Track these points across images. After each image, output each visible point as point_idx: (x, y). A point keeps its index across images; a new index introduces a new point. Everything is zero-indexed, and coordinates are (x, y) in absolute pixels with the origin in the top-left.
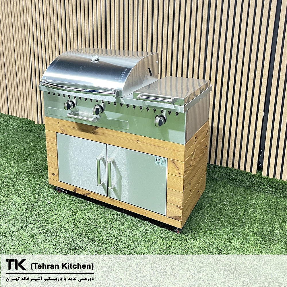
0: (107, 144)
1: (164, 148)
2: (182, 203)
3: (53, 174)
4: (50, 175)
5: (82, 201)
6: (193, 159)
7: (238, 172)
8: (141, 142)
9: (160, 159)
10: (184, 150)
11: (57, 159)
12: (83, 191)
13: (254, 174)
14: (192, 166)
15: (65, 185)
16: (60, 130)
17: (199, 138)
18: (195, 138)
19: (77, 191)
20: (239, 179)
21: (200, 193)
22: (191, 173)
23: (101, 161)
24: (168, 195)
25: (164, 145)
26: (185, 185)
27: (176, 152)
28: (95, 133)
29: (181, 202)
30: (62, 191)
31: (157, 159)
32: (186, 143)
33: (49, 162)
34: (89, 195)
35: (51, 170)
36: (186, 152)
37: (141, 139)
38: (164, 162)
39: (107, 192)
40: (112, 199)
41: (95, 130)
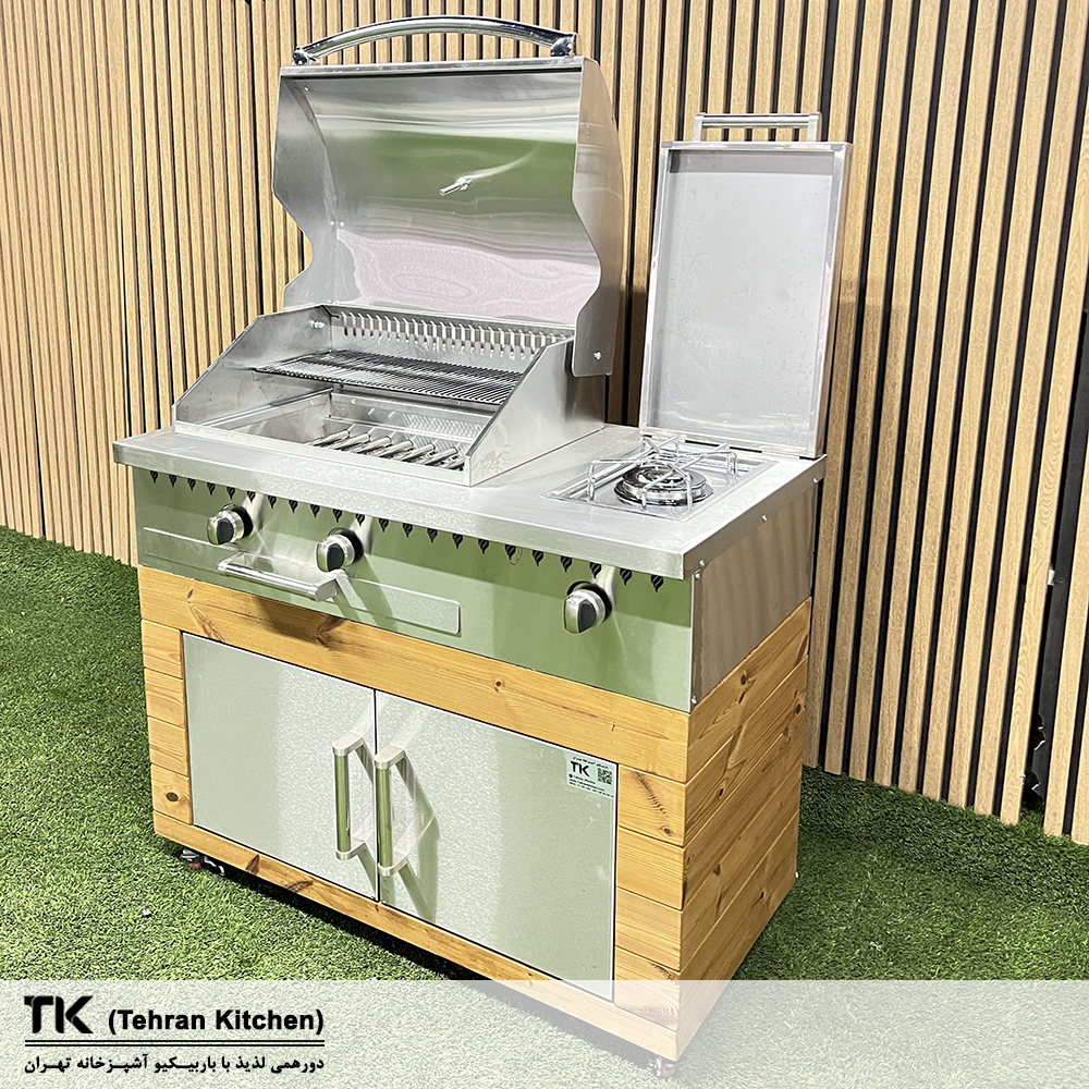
0: (375, 690)
1: (605, 720)
2: (679, 955)
3: (172, 797)
4: (158, 800)
5: (278, 914)
6: (729, 766)
7: (941, 811)
8: (512, 690)
9: (586, 764)
10: (687, 735)
11: (184, 735)
12: (284, 870)
13: (1007, 822)
14: (728, 798)
15: (215, 841)
16: (196, 622)
17: (761, 678)
18: (739, 679)
19: (261, 870)
20: (945, 842)
21: (768, 903)
22: (721, 827)
23: (354, 758)
24: (623, 915)
25: (603, 709)
26: (689, 877)
27: (651, 741)
28: (329, 644)
29: (676, 950)
30: (205, 866)
31: (574, 764)
32: (693, 706)
33: (156, 748)
34: (306, 891)
35: (162, 780)
36: (697, 741)
37: (511, 677)
38: (604, 776)
39: (380, 883)
40: (396, 914)
41: (329, 630)
